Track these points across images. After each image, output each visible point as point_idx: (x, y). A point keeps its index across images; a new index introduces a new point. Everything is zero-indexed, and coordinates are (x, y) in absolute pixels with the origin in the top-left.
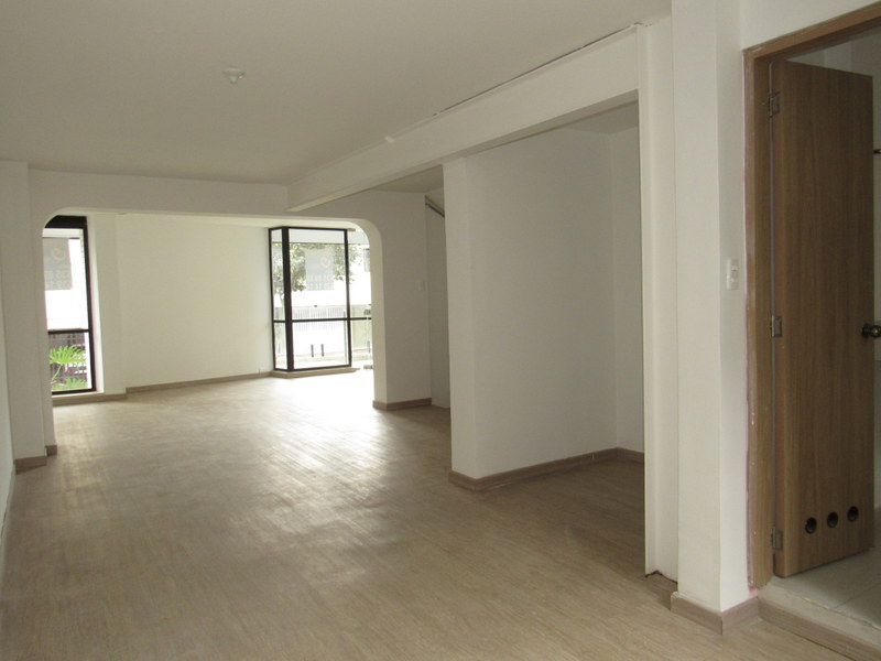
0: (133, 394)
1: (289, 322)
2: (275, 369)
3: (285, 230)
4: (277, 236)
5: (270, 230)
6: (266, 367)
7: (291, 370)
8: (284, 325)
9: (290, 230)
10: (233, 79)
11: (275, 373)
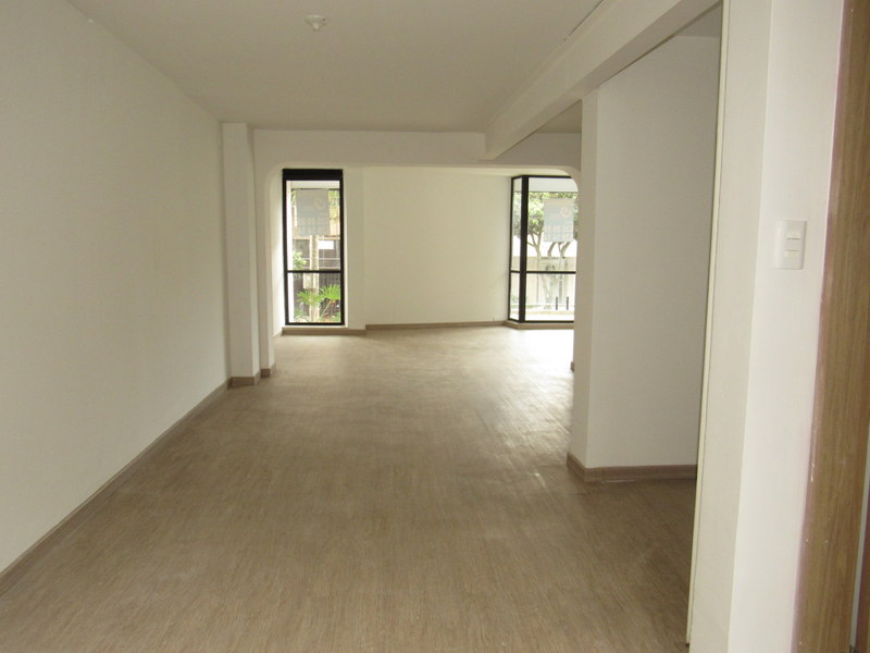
0: (371, 331)
1: (523, 272)
2: (509, 319)
3: (525, 179)
4: (518, 184)
5: (513, 179)
6: (501, 317)
7: (522, 322)
8: (518, 275)
9: (530, 179)
10: (316, 26)
11: (507, 323)
